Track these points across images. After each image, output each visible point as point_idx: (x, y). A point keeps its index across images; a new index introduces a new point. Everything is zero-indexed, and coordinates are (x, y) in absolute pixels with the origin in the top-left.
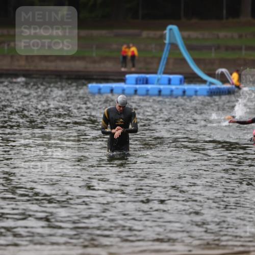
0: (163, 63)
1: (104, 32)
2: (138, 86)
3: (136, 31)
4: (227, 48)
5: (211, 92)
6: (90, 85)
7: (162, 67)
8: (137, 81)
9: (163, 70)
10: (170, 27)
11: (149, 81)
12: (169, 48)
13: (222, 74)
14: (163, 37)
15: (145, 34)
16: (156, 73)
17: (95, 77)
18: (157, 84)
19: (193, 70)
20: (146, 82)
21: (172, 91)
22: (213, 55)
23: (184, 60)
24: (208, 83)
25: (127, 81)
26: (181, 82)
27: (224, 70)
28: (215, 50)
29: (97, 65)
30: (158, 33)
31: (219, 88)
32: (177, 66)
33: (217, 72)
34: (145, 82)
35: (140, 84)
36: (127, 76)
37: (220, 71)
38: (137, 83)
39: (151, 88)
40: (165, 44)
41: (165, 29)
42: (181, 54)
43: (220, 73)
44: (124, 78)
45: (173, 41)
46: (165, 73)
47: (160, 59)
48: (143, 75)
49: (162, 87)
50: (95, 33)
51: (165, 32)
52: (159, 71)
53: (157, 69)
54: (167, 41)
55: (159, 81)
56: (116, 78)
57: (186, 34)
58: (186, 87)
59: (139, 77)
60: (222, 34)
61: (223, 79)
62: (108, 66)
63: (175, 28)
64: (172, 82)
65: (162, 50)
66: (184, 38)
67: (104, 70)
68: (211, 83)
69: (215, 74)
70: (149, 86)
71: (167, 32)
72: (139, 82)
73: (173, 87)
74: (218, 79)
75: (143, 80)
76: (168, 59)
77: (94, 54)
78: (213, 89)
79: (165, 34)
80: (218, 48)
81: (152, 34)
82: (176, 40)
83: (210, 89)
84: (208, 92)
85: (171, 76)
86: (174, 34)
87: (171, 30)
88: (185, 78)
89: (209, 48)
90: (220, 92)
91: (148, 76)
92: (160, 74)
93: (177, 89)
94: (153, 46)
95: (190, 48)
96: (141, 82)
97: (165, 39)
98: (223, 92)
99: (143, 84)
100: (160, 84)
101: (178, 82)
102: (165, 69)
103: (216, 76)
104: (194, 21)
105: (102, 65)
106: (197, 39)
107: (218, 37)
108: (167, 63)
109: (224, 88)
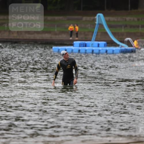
0: (95, 35)
1: (61, 17)
2: (80, 48)
3: (80, 17)
4: (131, 27)
5: (122, 51)
6: (53, 47)
7: (94, 37)
8: (80, 45)
9: (95, 39)
10: (99, 14)
11: (87, 45)
12: (98, 27)
13: (128, 41)
14: (94, 20)
15: (84, 18)
16: (90, 40)
17: (56, 43)
18: (91, 47)
19: (111, 39)
20: (86, 45)
21: (100, 51)
22: (123, 30)
23: (106, 33)
24: (120, 46)
25: (74, 45)
26: (105, 46)
27: (129, 39)
28: (124, 27)
29: (57, 36)
30: (92, 18)
31: (126, 49)
32: (102, 36)
33: (125, 40)
34: (84, 46)
35: (82, 47)
36: (75, 42)
37: (127, 39)
38: (80, 46)
39: (88, 49)
40: (96, 24)
41: (96, 16)
42: (105, 30)
43: (127, 40)
44: (73, 43)
45: (100, 22)
46: (96, 41)
47: (93, 32)
48: (84, 42)
49: (94, 48)
50: (57, 18)
51: (96, 17)
52: (92, 39)
53: (91, 38)
54: (97, 23)
55: (93, 45)
56: (68, 43)
57: (108, 18)
58: (108, 48)
59: (81, 43)
60: (128, 18)
61: (129, 44)
62: (64, 37)
63: (101, 15)
64: (100, 46)
65: (94, 28)
66: (106, 21)
67: (61, 39)
68: (122, 46)
69: (124, 41)
70: (87, 48)
71: (97, 17)
72: (81, 46)
73: (100, 48)
74: (126, 44)
75: (84, 45)
76: (97, 33)
77: (56, 30)
78: (123, 49)
79: (96, 18)
80: (126, 26)
81: (88, 18)
82: (102, 22)
83: (121, 49)
84: (120, 51)
85: (99, 42)
86: (101, 18)
87: (99, 16)
88: (107, 43)
89: (121, 26)
90: (127, 51)
91: (86, 42)
92: (93, 41)
93: (102, 49)
94: (89, 25)
95: (110, 27)
96: (83, 45)
97: (96, 21)
98: (128, 51)
99: (84, 47)
100: (93, 47)
101: (103, 45)
102: (96, 38)
103: (125, 42)
104: (112, 11)
105: (60, 36)
106: (114, 21)
107: (126, 20)
108: (97, 35)
109: (129, 49)
